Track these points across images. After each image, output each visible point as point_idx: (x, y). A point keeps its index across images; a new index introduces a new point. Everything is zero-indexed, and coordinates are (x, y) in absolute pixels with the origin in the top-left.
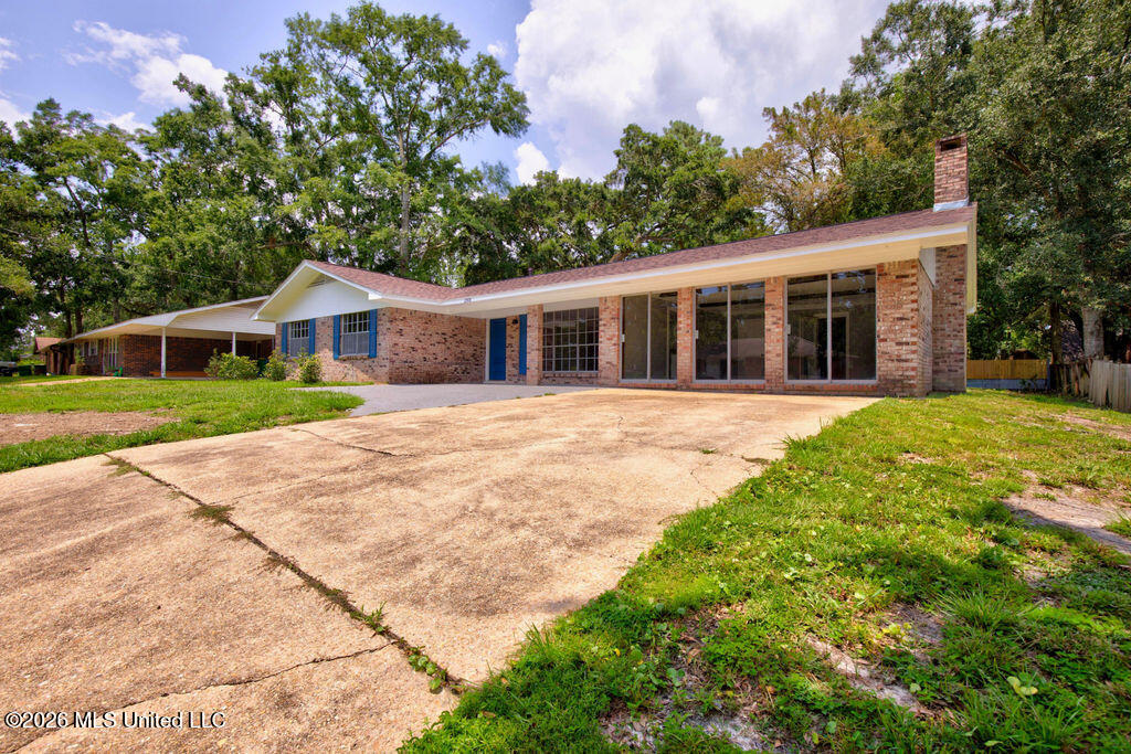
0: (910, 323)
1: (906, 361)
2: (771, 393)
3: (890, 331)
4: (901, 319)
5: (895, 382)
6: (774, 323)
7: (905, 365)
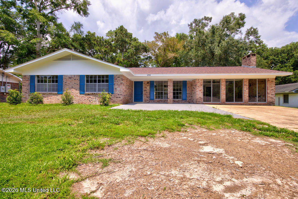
0: (274, 91)
1: (273, 98)
2: (246, 105)
3: (270, 92)
4: (272, 90)
5: (271, 102)
6: (247, 89)
7: (273, 99)
